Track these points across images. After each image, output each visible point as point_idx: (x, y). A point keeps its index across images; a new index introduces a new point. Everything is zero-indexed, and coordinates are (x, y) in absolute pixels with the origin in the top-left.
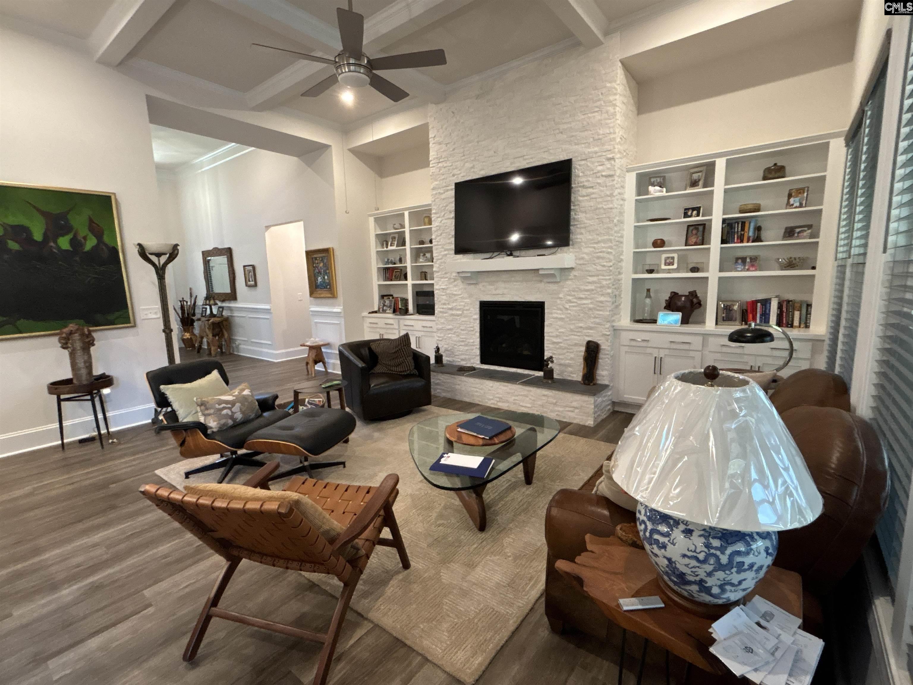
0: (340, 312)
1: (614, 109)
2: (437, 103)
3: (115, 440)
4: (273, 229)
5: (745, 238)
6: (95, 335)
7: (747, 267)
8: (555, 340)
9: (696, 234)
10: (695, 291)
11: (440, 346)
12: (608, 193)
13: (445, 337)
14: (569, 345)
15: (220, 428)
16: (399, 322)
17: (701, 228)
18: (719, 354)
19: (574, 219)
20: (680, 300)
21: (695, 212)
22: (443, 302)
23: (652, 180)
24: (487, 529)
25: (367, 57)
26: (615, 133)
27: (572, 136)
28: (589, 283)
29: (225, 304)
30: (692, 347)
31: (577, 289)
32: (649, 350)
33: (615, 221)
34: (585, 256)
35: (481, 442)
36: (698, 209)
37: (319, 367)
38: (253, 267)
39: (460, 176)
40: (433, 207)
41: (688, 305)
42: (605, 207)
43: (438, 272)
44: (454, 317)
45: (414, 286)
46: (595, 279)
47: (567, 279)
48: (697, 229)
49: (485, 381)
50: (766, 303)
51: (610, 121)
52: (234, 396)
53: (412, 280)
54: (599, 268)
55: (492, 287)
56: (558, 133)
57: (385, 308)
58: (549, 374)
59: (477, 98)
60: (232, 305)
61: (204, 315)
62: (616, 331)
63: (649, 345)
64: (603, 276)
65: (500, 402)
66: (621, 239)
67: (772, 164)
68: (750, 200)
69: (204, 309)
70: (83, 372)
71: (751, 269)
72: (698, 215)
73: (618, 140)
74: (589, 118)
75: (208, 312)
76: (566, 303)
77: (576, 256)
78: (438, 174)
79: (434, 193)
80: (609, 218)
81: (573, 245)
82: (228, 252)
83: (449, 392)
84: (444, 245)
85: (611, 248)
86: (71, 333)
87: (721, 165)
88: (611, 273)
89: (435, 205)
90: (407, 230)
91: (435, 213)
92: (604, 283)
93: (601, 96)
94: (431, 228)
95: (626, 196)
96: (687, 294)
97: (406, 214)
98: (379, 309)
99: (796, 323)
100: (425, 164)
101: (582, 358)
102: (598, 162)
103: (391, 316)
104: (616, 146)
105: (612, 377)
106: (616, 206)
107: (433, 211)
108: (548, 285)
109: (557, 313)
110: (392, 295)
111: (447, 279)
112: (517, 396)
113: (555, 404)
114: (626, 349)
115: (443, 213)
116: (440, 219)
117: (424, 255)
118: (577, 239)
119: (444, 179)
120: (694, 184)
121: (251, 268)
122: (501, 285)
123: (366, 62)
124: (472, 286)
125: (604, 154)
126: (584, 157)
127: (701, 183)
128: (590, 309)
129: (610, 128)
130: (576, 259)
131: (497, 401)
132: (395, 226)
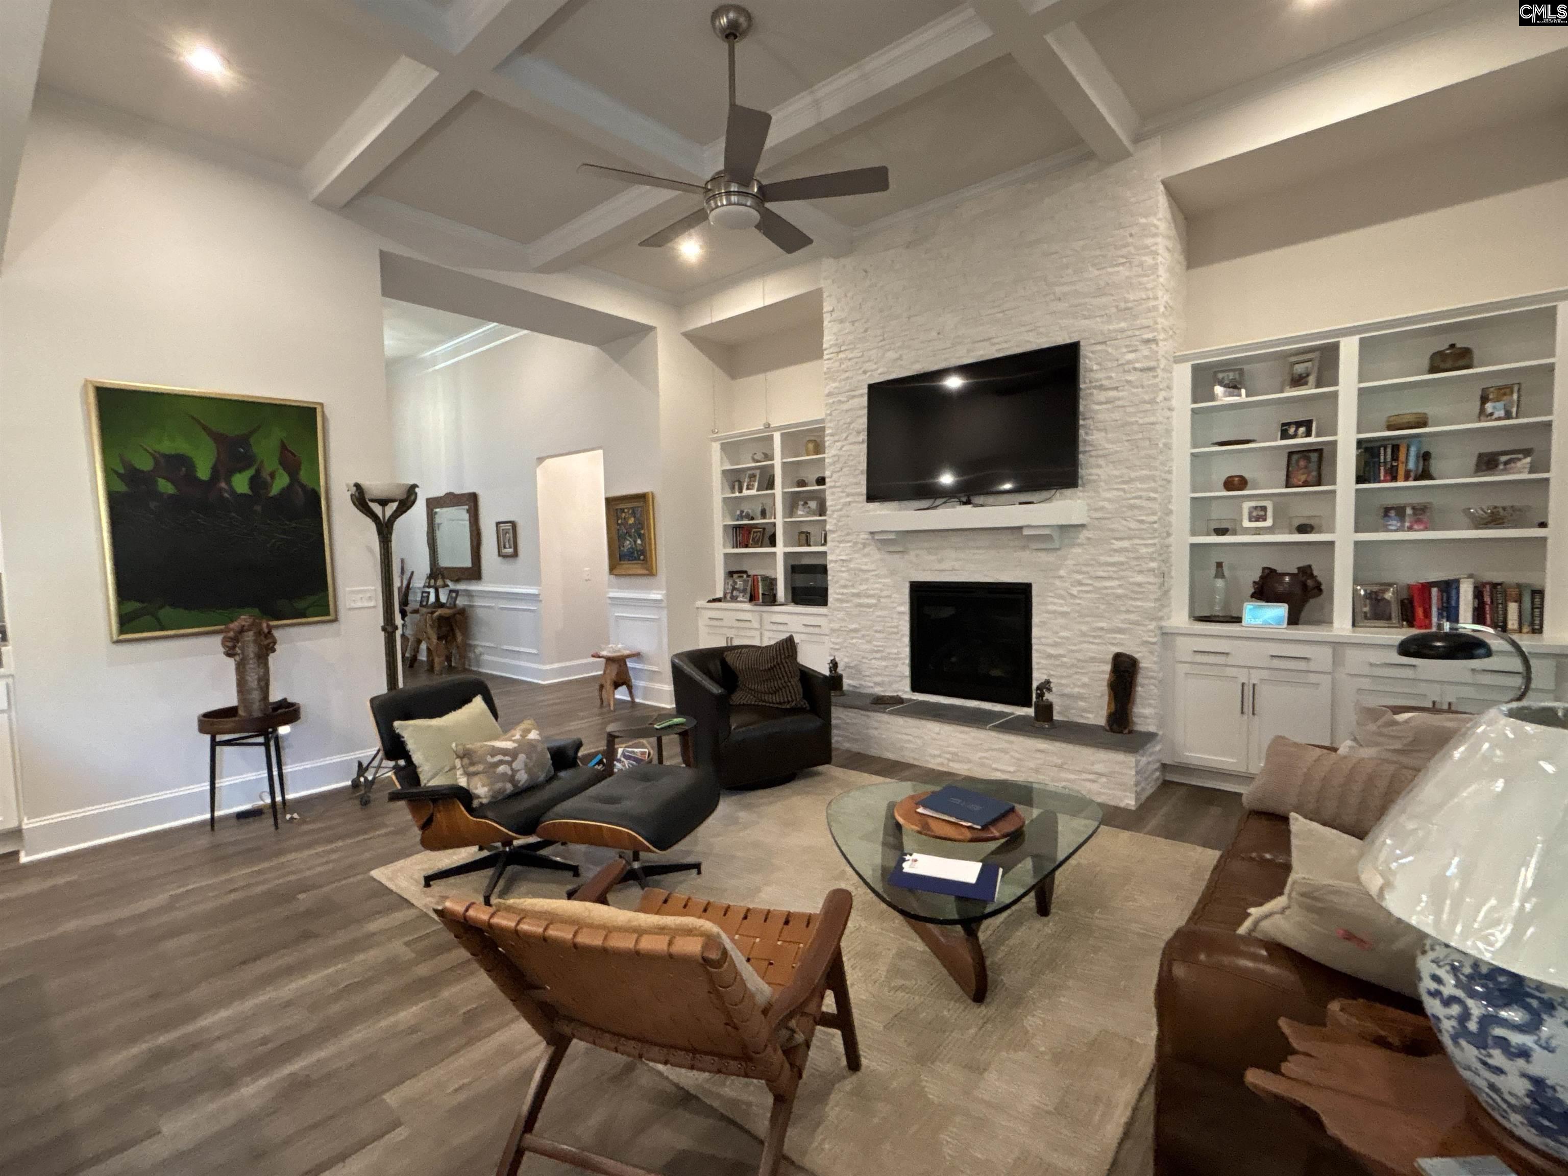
0: (661, 601)
1: (1154, 258)
2: (837, 256)
3: (295, 816)
4: (549, 462)
5: (1401, 472)
6: (277, 634)
7: (1407, 524)
8: (1052, 651)
9: (1306, 467)
10: (1310, 566)
11: (837, 659)
12: (1147, 398)
13: (845, 644)
14: (1079, 660)
15: (493, 797)
16: (761, 617)
17: (1314, 457)
18: (1368, 680)
19: (1085, 441)
20: (1281, 582)
21: (1302, 430)
22: (842, 582)
23: (1220, 376)
24: (988, 1000)
25: (758, 182)
26: (1156, 298)
27: (1080, 305)
28: (1115, 551)
29: (461, 586)
30: (1312, 666)
31: (1092, 562)
32: (1231, 672)
33: (1161, 445)
34: (1106, 504)
35: (968, 835)
36: (1308, 424)
37: (621, 694)
38: (514, 524)
39: (876, 374)
40: (828, 425)
41: (1298, 590)
42: (1141, 421)
43: (833, 532)
44: (864, 609)
45: (787, 555)
46: (1125, 544)
47: (1073, 545)
48: (1308, 459)
49: (924, 722)
50: (1449, 588)
51: (1146, 279)
52: (514, 741)
53: (785, 546)
54: (1133, 525)
55: (933, 558)
56: (1053, 300)
57: (735, 593)
58: (1045, 711)
59: (908, 247)
60: (474, 587)
61: (424, 603)
62: (1167, 636)
63: (1230, 660)
64: (1143, 539)
65: (953, 761)
66: (1168, 476)
67: (1446, 346)
68: (1409, 408)
69: (425, 595)
70: (256, 695)
71: (1416, 527)
72: (1308, 434)
73: (1162, 309)
74: (1111, 274)
75: (432, 599)
76: (1072, 585)
77: (1088, 505)
78: (838, 371)
79: (831, 401)
80: (1150, 439)
81: (1083, 485)
82: (471, 501)
83: (856, 740)
84: (847, 486)
85: (1155, 490)
86: (242, 630)
87: (1349, 350)
88: (1156, 535)
89: (830, 421)
90: (777, 463)
91: (832, 435)
92: (1144, 550)
93: (1130, 240)
94: (824, 458)
95: (1174, 403)
96: (1296, 571)
97: (777, 437)
98: (725, 594)
99: (1513, 623)
100: (816, 353)
101: (1105, 683)
102: (1126, 346)
103: (747, 606)
104: (1160, 320)
105: (1162, 721)
106: (1161, 419)
107: (828, 431)
108: (1039, 554)
109: (1055, 604)
110: (745, 572)
111: (849, 544)
112: (987, 751)
113: (1060, 767)
114: (1185, 668)
115: (844, 435)
116: (839, 444)
117: (806, 503)
118: (1090, 475)
119: (848, 378)
120: (1298, 381)
121: (509, 526)
122: (952, 554)
123: (756, 190)
124: (897, 556)
125: (1137, 333)
126: (1100, 338)
127: (1312, 379)
128: (1119, 597)
129: (1147, 289)
130: (1089, 510)
131: (949, 760)
132: (756, 457)
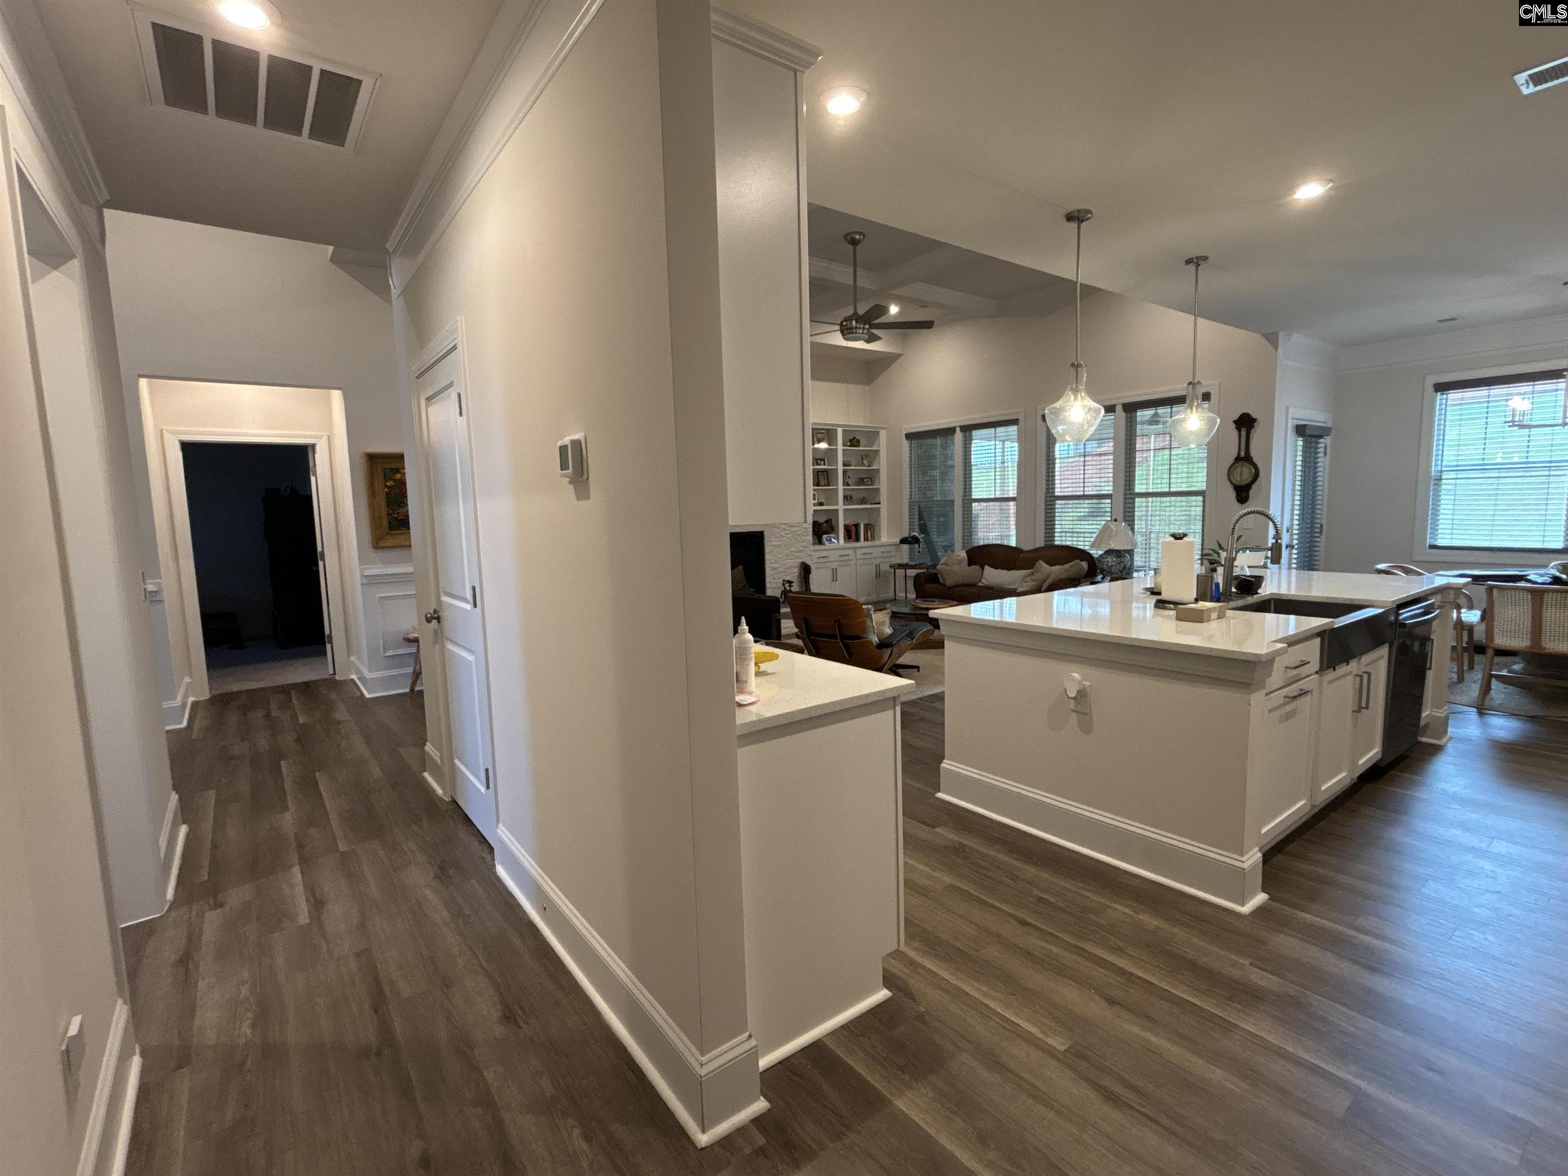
9: (824, 478)
10: (830, 519)
17: (825, 473)
20: (824, 526)
21: (822, 462)
30: (850, 558)
32: (828, 565)
36: (823, 460)
50: (857, 526)
63: (828, 560)
67: (853, 437)
72: (825, 464)
76: (782, 531)
87: (839, 433)
96: (825, 522)
99: (870, 538)
109: (774, 541)
